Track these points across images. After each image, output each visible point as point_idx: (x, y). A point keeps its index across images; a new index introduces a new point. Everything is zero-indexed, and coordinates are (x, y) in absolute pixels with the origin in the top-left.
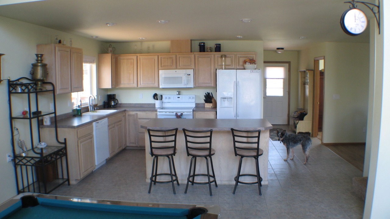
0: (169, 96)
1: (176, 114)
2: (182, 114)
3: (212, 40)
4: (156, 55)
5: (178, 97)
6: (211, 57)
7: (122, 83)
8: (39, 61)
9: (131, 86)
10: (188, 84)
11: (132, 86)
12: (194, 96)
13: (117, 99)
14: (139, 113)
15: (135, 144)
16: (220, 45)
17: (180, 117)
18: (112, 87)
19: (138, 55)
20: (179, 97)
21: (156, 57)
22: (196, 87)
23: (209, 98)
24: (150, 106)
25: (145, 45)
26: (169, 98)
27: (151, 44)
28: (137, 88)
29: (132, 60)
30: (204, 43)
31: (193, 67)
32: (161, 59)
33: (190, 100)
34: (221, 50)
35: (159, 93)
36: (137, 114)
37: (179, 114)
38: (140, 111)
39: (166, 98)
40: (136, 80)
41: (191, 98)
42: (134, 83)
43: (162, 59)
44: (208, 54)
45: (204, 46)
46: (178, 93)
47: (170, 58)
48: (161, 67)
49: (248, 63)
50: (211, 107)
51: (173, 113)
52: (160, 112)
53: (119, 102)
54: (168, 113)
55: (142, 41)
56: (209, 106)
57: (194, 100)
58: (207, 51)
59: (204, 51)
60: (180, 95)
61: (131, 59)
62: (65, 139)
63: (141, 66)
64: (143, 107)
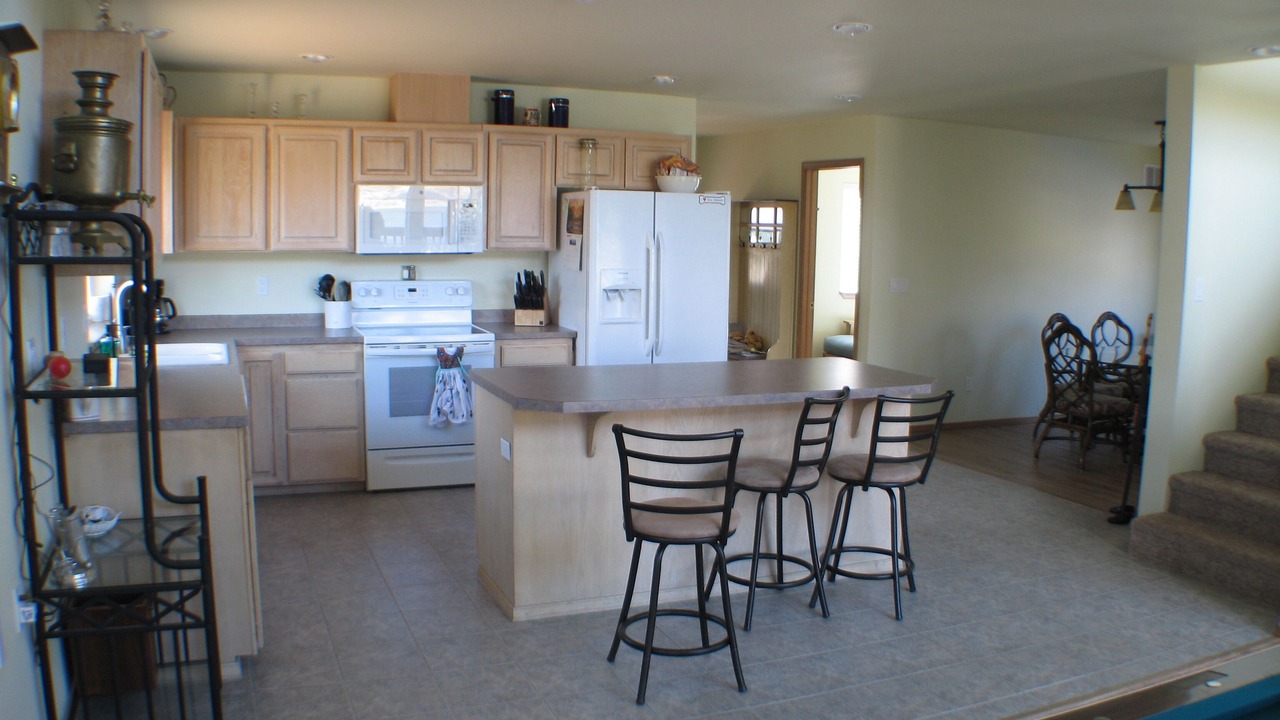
0: (377, 285)
1: (441, 351)
2: (460, 352)
3: (539, 84)
4: (340, 127)
5: (410, 290)
6: (545, 143)
7: (201, 234)
8: (97, 109)
9: (240, 247)
10: (462, 239)
11: (243, 244)
12: (468, 285)
13: (172, 299)
14: (290, 353)
15: (275, 475)
16: (566, 102)
17: (453, 362)
18: (174, 250)
19: (271, 122)
20: (414, 290)
21: (344, 135)
22: (490, 252)
23: (531, 293)
24: (298, 325)
25: (285, 88)
26: (380, 292)
27: (306, 83)
28: (267, 255)
29: (247, 142)
30: (511, 93)
31: (480, 177)
32: (362, 143)
33: (457, 301)
34: (570, 124)
35: (340, 273)
36: (282, 357)
37: (451, 351)
38: (293, 344)
39: (368, 292)
40: (263, 223)
41: (461, 291)
42: (251, 234)
43: (365, 142)
44: (534, 134)
45: (511, 101)
46: (406, 274)
47: (397, 140)
48: (362, 173)
49: (678, 170)
50: (541, 323)
51: (424, 347)
52: (372, 345)
53: (179, 313)
54: (404, 351)
55: (270, 71)
56: (527, 318)
57: (468, 301)
58: (524, 123)
59: (511, 121)
60: (414, 280)
61: (242, 138)
62: (202, 481)
63: (282, 166)
64: (272, 330)
